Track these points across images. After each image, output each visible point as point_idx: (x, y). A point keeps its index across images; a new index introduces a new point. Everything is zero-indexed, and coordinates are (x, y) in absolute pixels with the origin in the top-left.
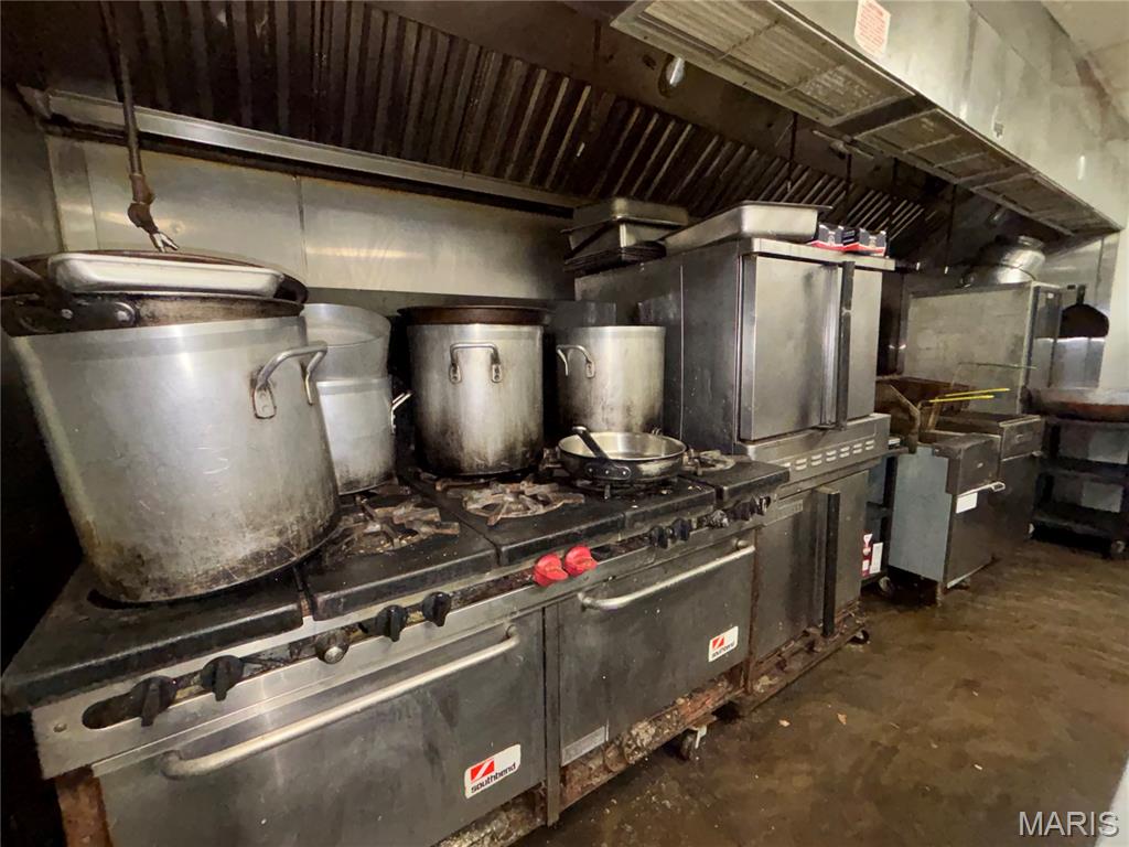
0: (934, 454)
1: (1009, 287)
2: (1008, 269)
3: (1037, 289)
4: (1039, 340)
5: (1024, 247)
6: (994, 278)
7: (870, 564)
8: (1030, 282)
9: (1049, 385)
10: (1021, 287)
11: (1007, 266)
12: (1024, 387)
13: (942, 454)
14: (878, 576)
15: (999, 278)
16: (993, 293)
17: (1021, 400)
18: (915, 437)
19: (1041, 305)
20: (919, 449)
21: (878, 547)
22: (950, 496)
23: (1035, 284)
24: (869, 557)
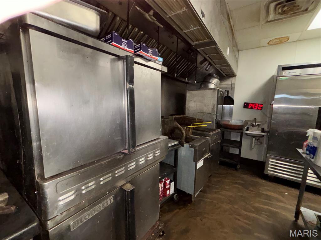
0: (189, 147)
1: (211, 89)
2: (211, 84)
3: (218, 90)
4: (219, 105)
5: (215, 78)
6: (208, 86)
7: (170, 191)
8: (216, 88)
9: (222, 119)
10: (214, 89)
11: (211, 83)
12: (216, 119)
13: (192, 147)
14: (173, 195)
15: (209, 86)
16: (208, 91)
17: (215, 123)
18: (184, 141)
19: (219, 95)
20: (185, 145)
21: (173, 184)
22: (195, 163)
23: (218, 89)
24: (169, 189)
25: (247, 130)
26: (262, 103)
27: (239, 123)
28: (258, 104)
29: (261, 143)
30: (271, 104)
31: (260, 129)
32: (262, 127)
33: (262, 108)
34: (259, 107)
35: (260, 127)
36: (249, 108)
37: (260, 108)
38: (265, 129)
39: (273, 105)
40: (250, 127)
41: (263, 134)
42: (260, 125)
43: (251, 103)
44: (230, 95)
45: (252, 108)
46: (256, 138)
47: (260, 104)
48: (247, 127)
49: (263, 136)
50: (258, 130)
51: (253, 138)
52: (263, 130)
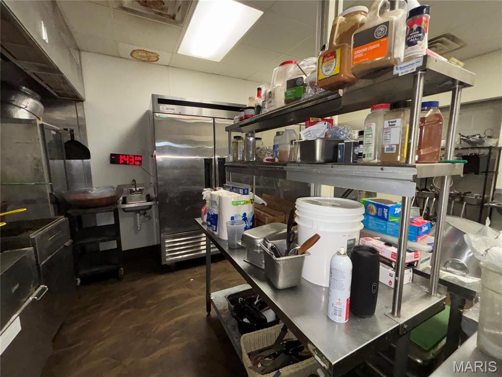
1: (21, 121)
2: (17, 108)
4: (53, 159)
5: (26, 94)
6: (7, 113)
8: (35, 120)
9: (71, 190)
15: (13, 113)
17: (51, 203)
23: (39, 122)
25: (124, 202)
26: (140, 155)
27: (107, 193)
28: (134, 156)
29: (150, 218)
30: (152, 156)
31: (144, 196)
32: (147, 194)
33: (140, 162)
34: (136, 161)
35: (144, 192)
36: (120, 164)
37: (138, 162)
38: (150, 195)
39: (155, 156)
40: (129, 196)
41: (149, 203)
42: (143, 189)
43: (123, 155)
44: (77, 138)
45: (125, 163)
46: (141, 212)
47: (137, 156)
48: (123, 198)
49: (150, 207)
50: (141, 199)
51: (136, 213)
52: (149, 198)
